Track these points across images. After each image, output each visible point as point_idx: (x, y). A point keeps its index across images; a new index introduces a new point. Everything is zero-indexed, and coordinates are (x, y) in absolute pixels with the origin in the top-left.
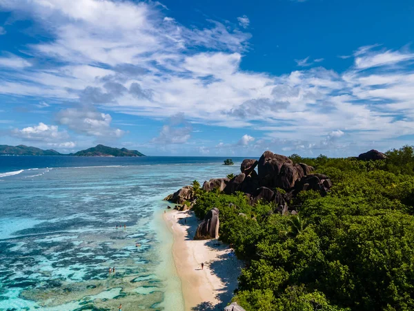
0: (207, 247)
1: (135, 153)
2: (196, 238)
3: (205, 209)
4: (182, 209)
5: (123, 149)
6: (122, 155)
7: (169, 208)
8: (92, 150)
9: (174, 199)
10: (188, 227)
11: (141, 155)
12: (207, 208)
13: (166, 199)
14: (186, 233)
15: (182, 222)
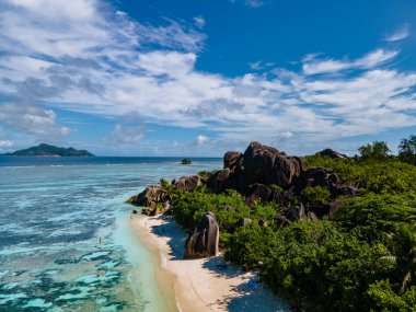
0: (207, 270)
1: (84, 153)
2: (187, 257)
3: (193, 213)
4: (153, 214)
5: (71, 149)
6: (69, 155)
7: (135, 212)
8: (34, 149)
9: (140, 201)
10: (168, 239)
11: (90, 155)
12: (196, 213)
13: (128, 202)
14: (168, 249)
15: (158, 231)
